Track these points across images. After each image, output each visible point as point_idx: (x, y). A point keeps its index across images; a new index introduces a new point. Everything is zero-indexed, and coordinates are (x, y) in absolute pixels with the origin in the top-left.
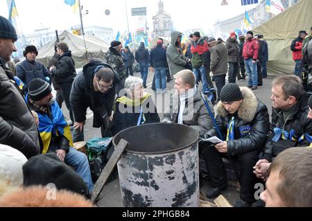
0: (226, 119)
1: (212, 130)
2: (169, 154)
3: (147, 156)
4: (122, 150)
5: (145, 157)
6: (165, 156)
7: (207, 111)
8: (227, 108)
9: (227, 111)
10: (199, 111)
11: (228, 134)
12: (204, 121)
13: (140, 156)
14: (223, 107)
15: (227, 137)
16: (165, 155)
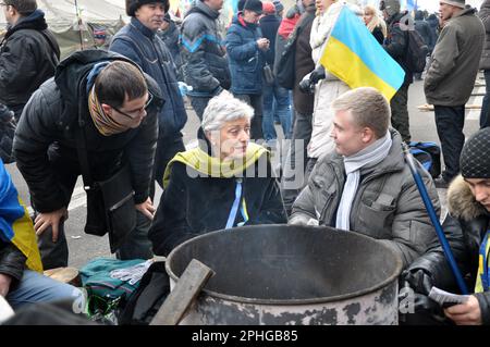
0: (476, 227)
1: (434, 256)
2: (319, 308)
3: (261, 310)
4: (195, 290)
5: (255, 312)
6: (308, 313)
7: (419, 203)
8: (479, 197)
9: (478, 205)
10: (396, 201)
11: (481, 270)
12: (411, 229)
13: (241, 308)
14: (469, 193)
15: (479, 279)
16: (311, 309)
